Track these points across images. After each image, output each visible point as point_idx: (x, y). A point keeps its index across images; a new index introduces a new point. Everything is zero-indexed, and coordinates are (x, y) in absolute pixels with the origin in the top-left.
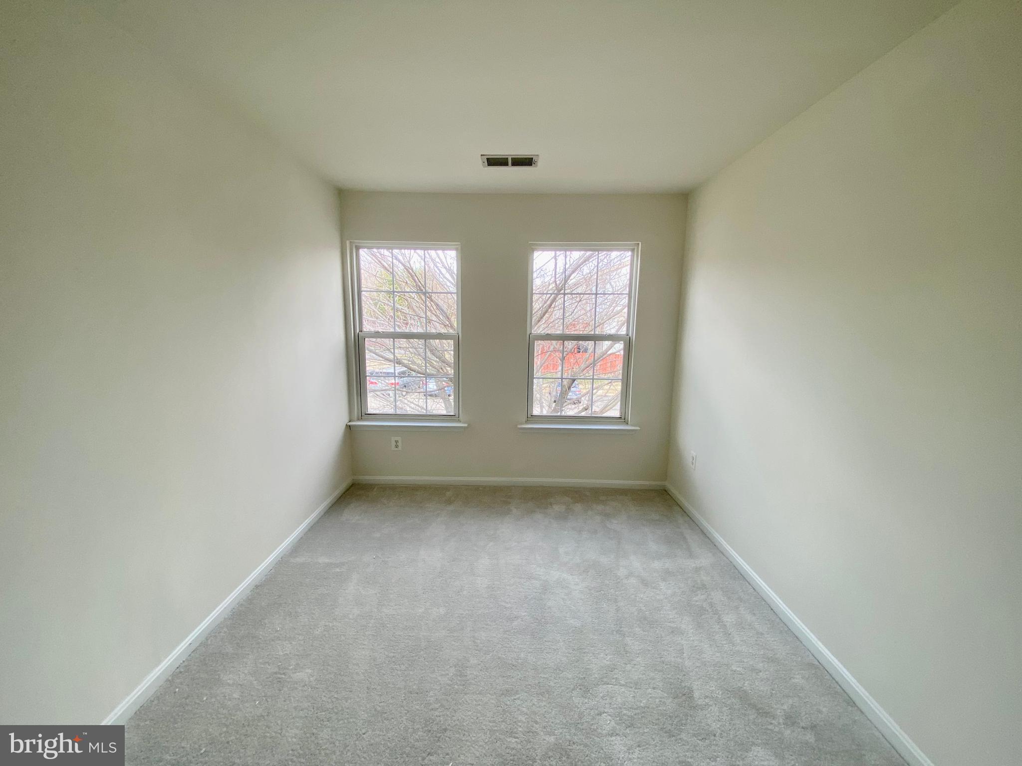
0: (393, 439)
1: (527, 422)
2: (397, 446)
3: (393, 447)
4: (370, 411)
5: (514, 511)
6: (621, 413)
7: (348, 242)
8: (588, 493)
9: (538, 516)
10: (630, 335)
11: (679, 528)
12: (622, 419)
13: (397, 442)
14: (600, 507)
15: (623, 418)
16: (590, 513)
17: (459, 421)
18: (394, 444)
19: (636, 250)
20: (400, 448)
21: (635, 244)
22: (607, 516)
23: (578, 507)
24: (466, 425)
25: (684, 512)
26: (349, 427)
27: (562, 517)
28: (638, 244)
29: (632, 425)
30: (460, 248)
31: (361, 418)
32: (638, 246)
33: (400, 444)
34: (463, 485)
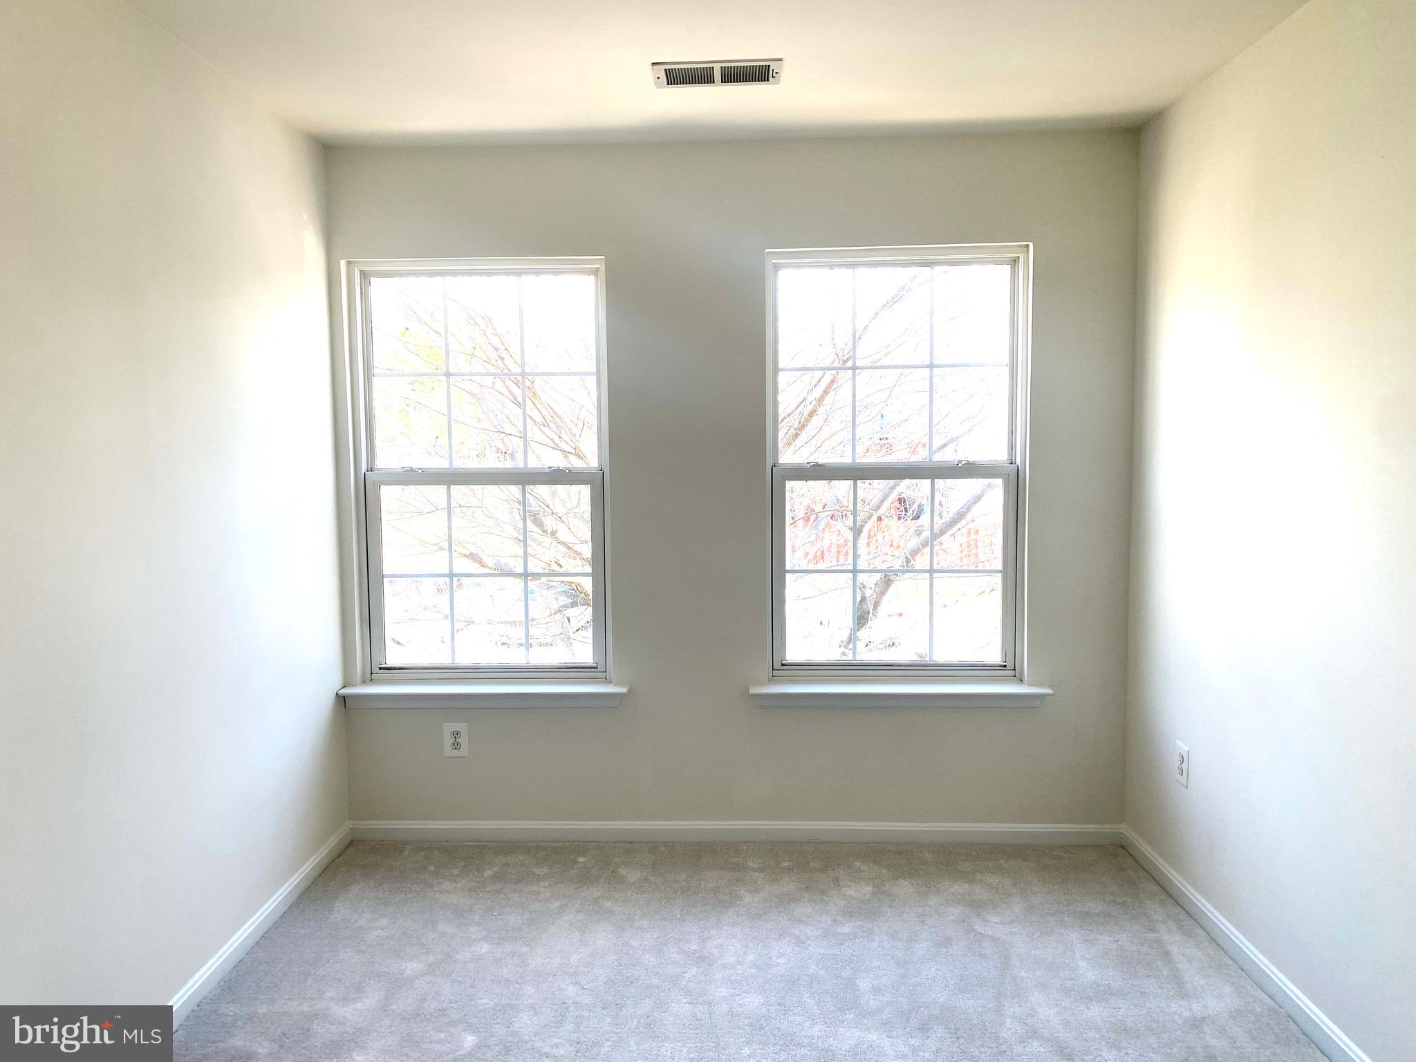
0: (449, 728)
1: (773, 679)
2: (456, 746)
3: (448, 751)
4: (391, 661)
5: (748, 898)
6: (1005, 653)
7: (343, 263)
8: (929, 857)
9: (805, 909)
10: (1018, 462)
11: (1153, 930)
12: (1008, 669)
13: (456, 734)
14: (959, 888)
15: (1010, 665)
16: (933, 901)
17: (607, 681)
18: (448, 740)
19: (1021, 260)
20: (464, 751)
21: (1020, 246)
22: (978, 906)
23: (905, 888)
24: (624, 690)
26: (343, 701)
28: (1028, 246)
29: (1031, 685)
30: (602, 267)
31: (370, 679)
32: (1028, 251)
33: (463, 740)
34: (620, 842)
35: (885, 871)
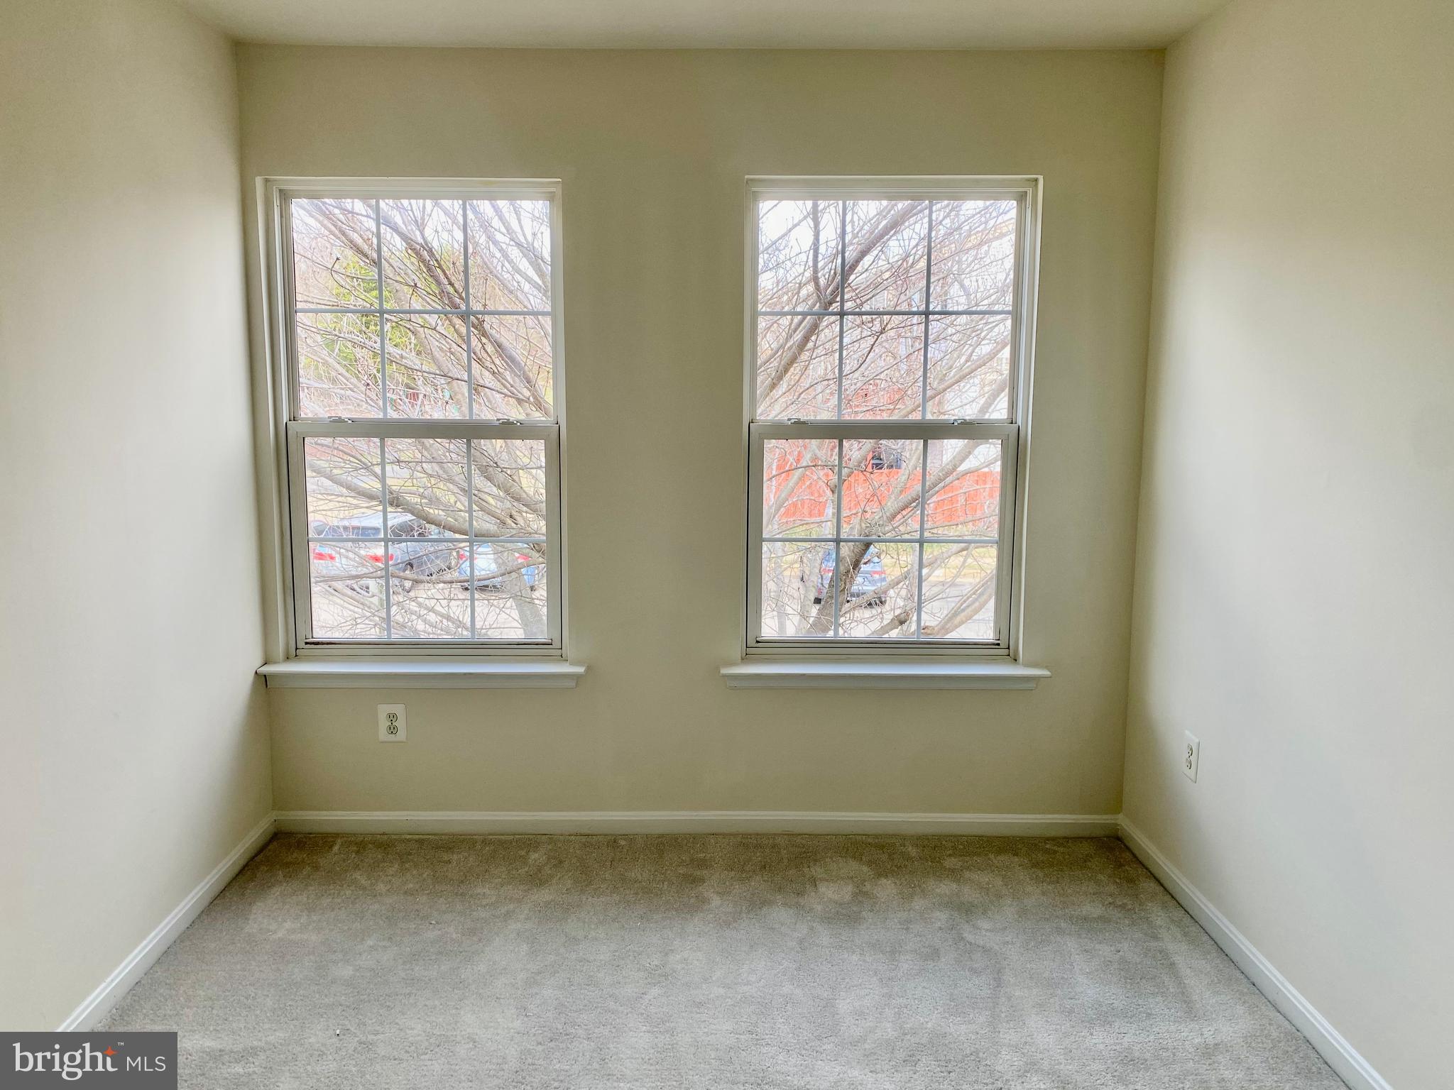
0: (384, 710)
1: (747, 658)
2: (392, 730)
3: (383, 734)
4: (320, 634)
5: (716, 901)
6: (999, 631)
7: (259, 181)
8: (913, 851)
9: (780, 914)
10: (1019, 422)
11: (1155, 938)
12: (1002, 649)
13: (392, 717)
14: (946, 888)
15: (1003, 644)
16: (918, 903)
17: (562, 658)
18: (384, 724)
19: (1029, 197)
20: (401, 735)
21: (1028, 180)
22: (967, 910)
23: (886, 889)
24: (581, 670)
25: (1170, 896)
26: (263, 680)
27: (845, 917)
28: (1036, 180)
29: (1027, 665)
30: (558, 191)
31: (294, 656)
32: (1036, 185)
33: (400, 724)
34: (576, 835)
35: (865, 869)
